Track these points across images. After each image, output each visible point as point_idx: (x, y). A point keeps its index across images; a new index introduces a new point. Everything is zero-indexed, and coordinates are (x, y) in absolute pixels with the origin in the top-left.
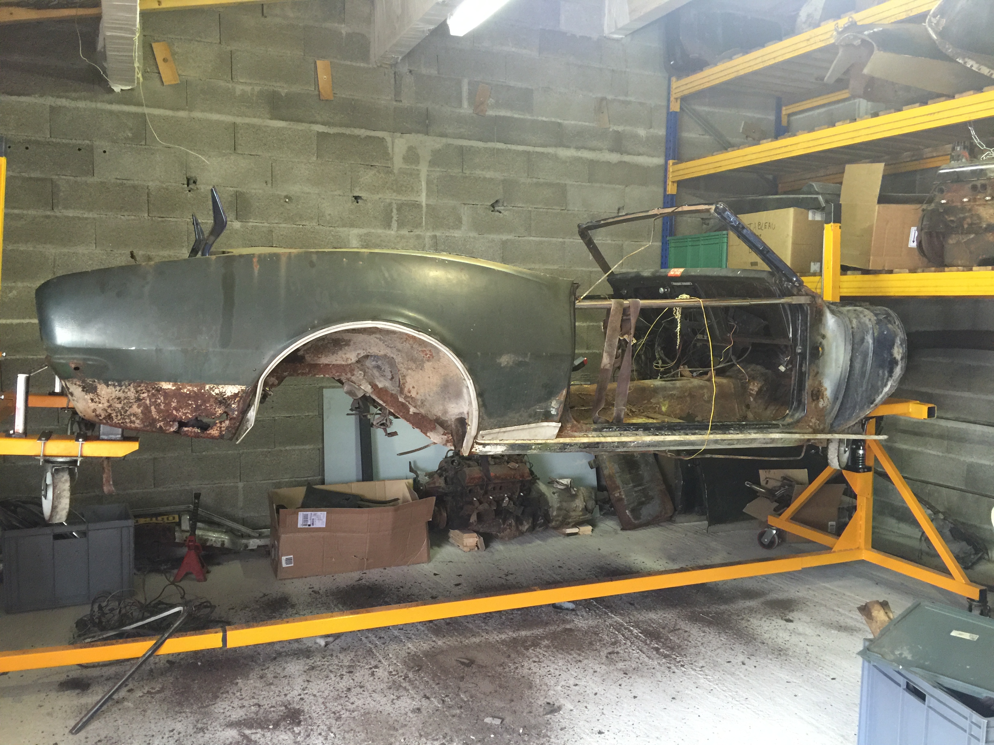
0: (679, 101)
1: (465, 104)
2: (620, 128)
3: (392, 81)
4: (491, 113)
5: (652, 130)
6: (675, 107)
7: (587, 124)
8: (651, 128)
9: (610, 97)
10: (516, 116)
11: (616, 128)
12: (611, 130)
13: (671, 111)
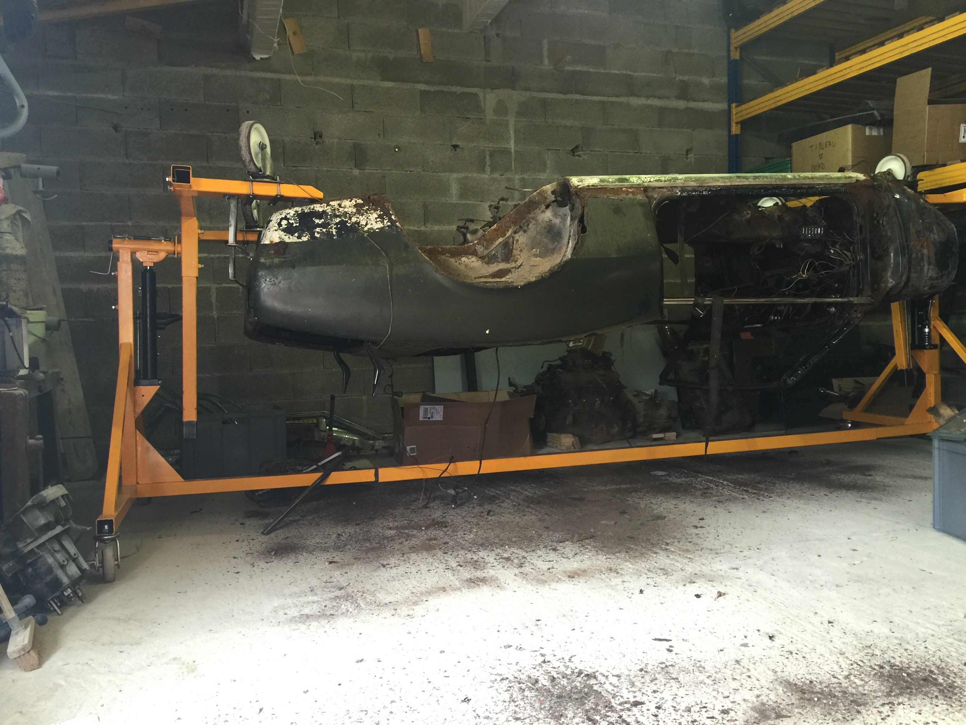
0: (738, 50)
1: (546, 62)
2: (686, 78)
3: (483, 43)
4: (569, 68)
5: (714, 79)
6: (736, 55)
7: (655, 75)
8: (713, 77)
9: (675, 50)
10: (591, 70)
11: (681, 78)
12: (677, 79)
13: (732, 59)
